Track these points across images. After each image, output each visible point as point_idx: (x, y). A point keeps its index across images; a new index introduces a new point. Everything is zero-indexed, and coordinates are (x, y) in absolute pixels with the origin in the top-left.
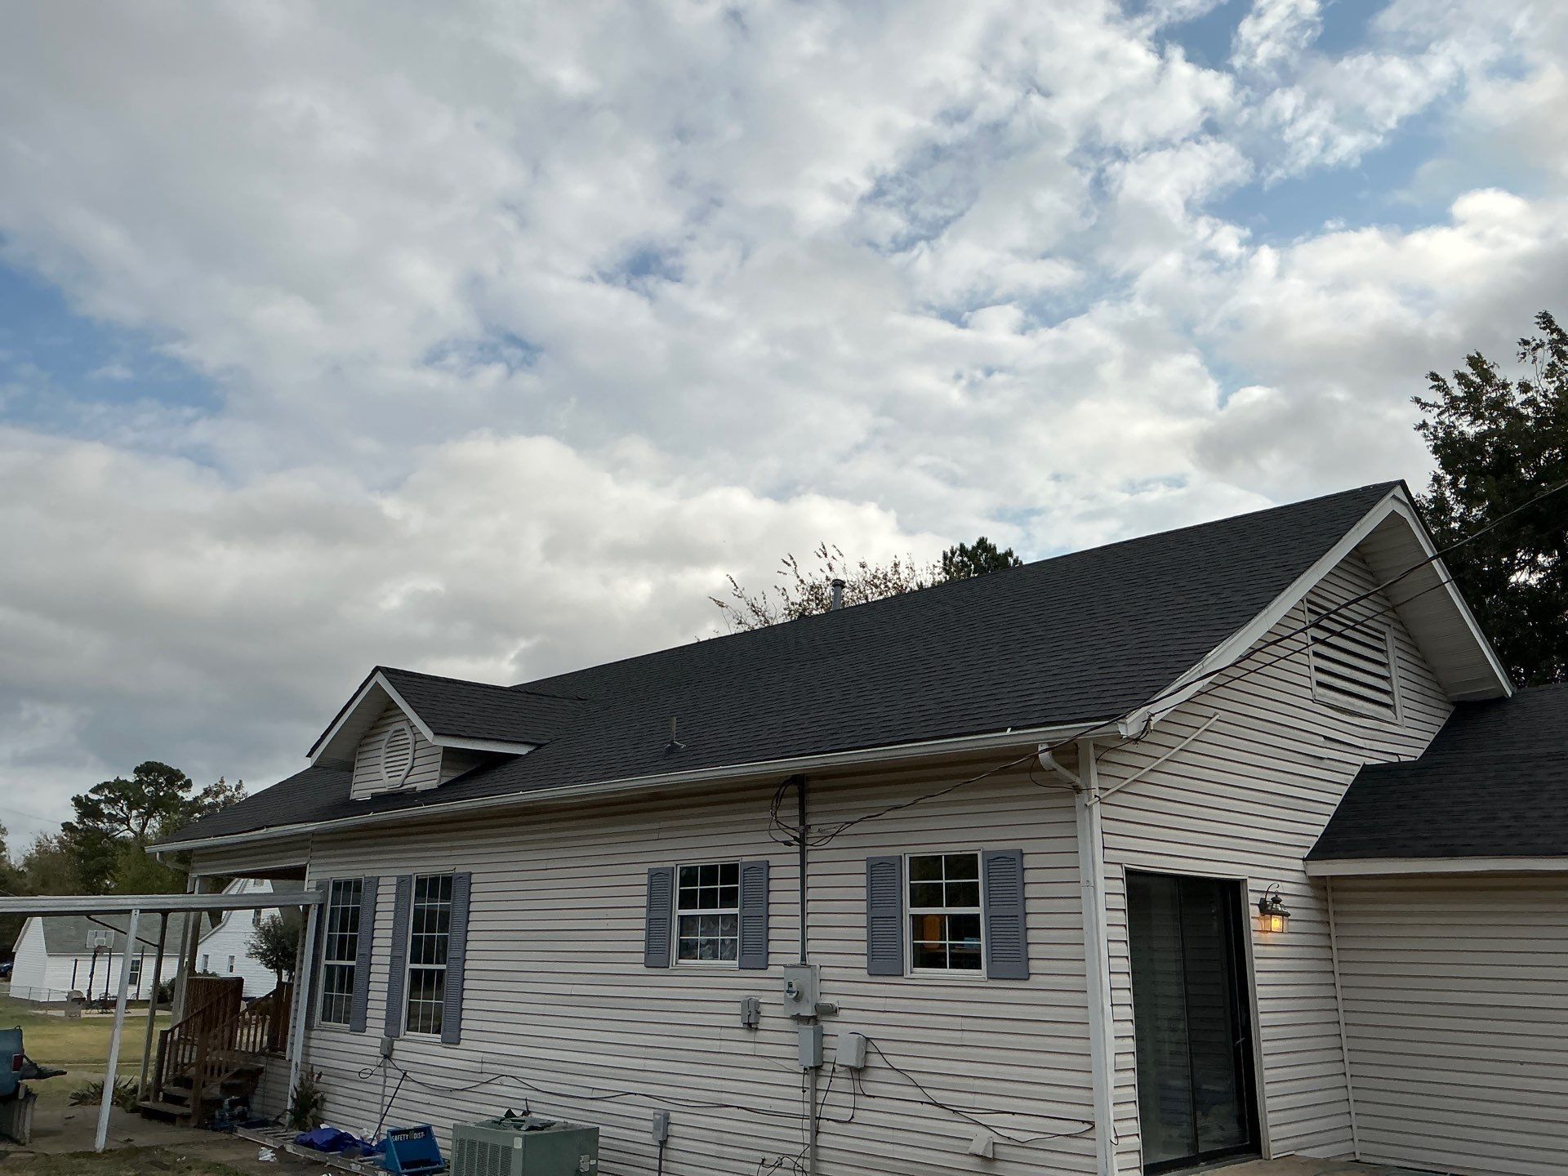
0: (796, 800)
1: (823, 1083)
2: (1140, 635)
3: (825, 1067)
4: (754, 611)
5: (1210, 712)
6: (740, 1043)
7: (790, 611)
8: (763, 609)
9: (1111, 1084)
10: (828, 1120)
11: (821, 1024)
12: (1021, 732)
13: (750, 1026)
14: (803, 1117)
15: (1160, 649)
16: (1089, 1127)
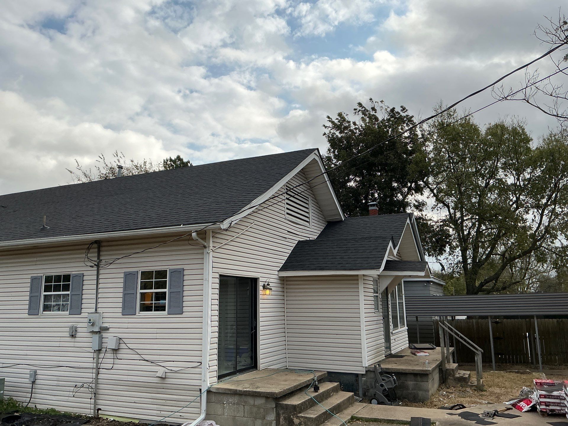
0: (96, 250)
1: (102, 355)
2: (231, 194)
3: (103, 349)
4: (85, 176)
5: (252, 221)
6: (69, 343)
7: (101, 177)
8: (89, 175)
9: (209, 348)
10: (103, 369)
11: (102, 334)
12: (186, 226)
13: (73, 336)
14: (93, 368)
15: (237, 199)
16: (200, 364)
